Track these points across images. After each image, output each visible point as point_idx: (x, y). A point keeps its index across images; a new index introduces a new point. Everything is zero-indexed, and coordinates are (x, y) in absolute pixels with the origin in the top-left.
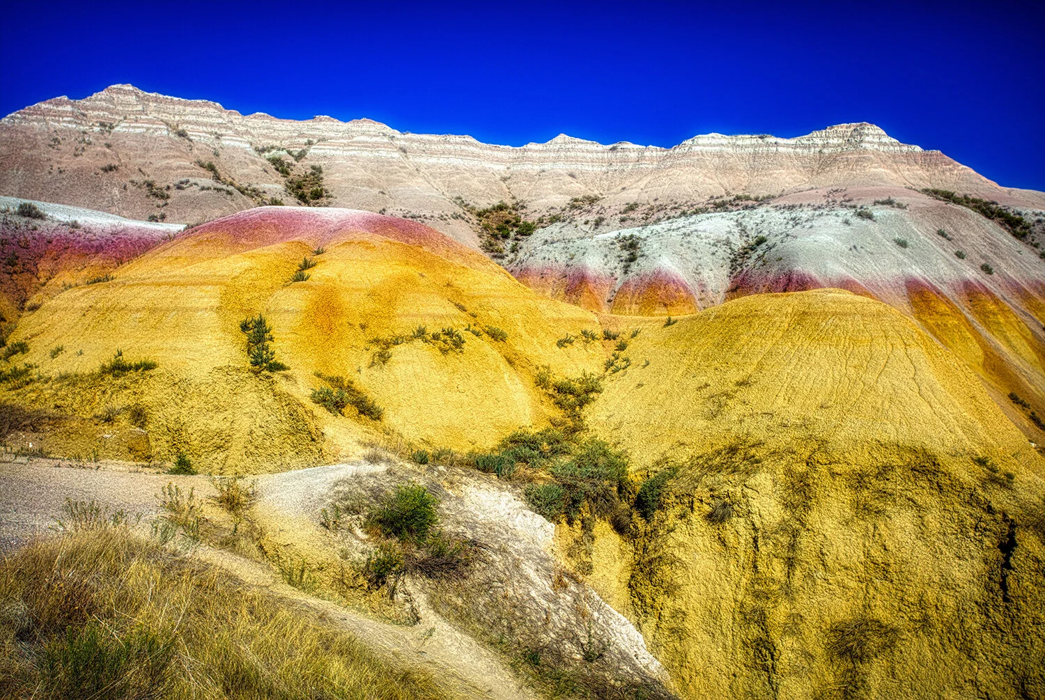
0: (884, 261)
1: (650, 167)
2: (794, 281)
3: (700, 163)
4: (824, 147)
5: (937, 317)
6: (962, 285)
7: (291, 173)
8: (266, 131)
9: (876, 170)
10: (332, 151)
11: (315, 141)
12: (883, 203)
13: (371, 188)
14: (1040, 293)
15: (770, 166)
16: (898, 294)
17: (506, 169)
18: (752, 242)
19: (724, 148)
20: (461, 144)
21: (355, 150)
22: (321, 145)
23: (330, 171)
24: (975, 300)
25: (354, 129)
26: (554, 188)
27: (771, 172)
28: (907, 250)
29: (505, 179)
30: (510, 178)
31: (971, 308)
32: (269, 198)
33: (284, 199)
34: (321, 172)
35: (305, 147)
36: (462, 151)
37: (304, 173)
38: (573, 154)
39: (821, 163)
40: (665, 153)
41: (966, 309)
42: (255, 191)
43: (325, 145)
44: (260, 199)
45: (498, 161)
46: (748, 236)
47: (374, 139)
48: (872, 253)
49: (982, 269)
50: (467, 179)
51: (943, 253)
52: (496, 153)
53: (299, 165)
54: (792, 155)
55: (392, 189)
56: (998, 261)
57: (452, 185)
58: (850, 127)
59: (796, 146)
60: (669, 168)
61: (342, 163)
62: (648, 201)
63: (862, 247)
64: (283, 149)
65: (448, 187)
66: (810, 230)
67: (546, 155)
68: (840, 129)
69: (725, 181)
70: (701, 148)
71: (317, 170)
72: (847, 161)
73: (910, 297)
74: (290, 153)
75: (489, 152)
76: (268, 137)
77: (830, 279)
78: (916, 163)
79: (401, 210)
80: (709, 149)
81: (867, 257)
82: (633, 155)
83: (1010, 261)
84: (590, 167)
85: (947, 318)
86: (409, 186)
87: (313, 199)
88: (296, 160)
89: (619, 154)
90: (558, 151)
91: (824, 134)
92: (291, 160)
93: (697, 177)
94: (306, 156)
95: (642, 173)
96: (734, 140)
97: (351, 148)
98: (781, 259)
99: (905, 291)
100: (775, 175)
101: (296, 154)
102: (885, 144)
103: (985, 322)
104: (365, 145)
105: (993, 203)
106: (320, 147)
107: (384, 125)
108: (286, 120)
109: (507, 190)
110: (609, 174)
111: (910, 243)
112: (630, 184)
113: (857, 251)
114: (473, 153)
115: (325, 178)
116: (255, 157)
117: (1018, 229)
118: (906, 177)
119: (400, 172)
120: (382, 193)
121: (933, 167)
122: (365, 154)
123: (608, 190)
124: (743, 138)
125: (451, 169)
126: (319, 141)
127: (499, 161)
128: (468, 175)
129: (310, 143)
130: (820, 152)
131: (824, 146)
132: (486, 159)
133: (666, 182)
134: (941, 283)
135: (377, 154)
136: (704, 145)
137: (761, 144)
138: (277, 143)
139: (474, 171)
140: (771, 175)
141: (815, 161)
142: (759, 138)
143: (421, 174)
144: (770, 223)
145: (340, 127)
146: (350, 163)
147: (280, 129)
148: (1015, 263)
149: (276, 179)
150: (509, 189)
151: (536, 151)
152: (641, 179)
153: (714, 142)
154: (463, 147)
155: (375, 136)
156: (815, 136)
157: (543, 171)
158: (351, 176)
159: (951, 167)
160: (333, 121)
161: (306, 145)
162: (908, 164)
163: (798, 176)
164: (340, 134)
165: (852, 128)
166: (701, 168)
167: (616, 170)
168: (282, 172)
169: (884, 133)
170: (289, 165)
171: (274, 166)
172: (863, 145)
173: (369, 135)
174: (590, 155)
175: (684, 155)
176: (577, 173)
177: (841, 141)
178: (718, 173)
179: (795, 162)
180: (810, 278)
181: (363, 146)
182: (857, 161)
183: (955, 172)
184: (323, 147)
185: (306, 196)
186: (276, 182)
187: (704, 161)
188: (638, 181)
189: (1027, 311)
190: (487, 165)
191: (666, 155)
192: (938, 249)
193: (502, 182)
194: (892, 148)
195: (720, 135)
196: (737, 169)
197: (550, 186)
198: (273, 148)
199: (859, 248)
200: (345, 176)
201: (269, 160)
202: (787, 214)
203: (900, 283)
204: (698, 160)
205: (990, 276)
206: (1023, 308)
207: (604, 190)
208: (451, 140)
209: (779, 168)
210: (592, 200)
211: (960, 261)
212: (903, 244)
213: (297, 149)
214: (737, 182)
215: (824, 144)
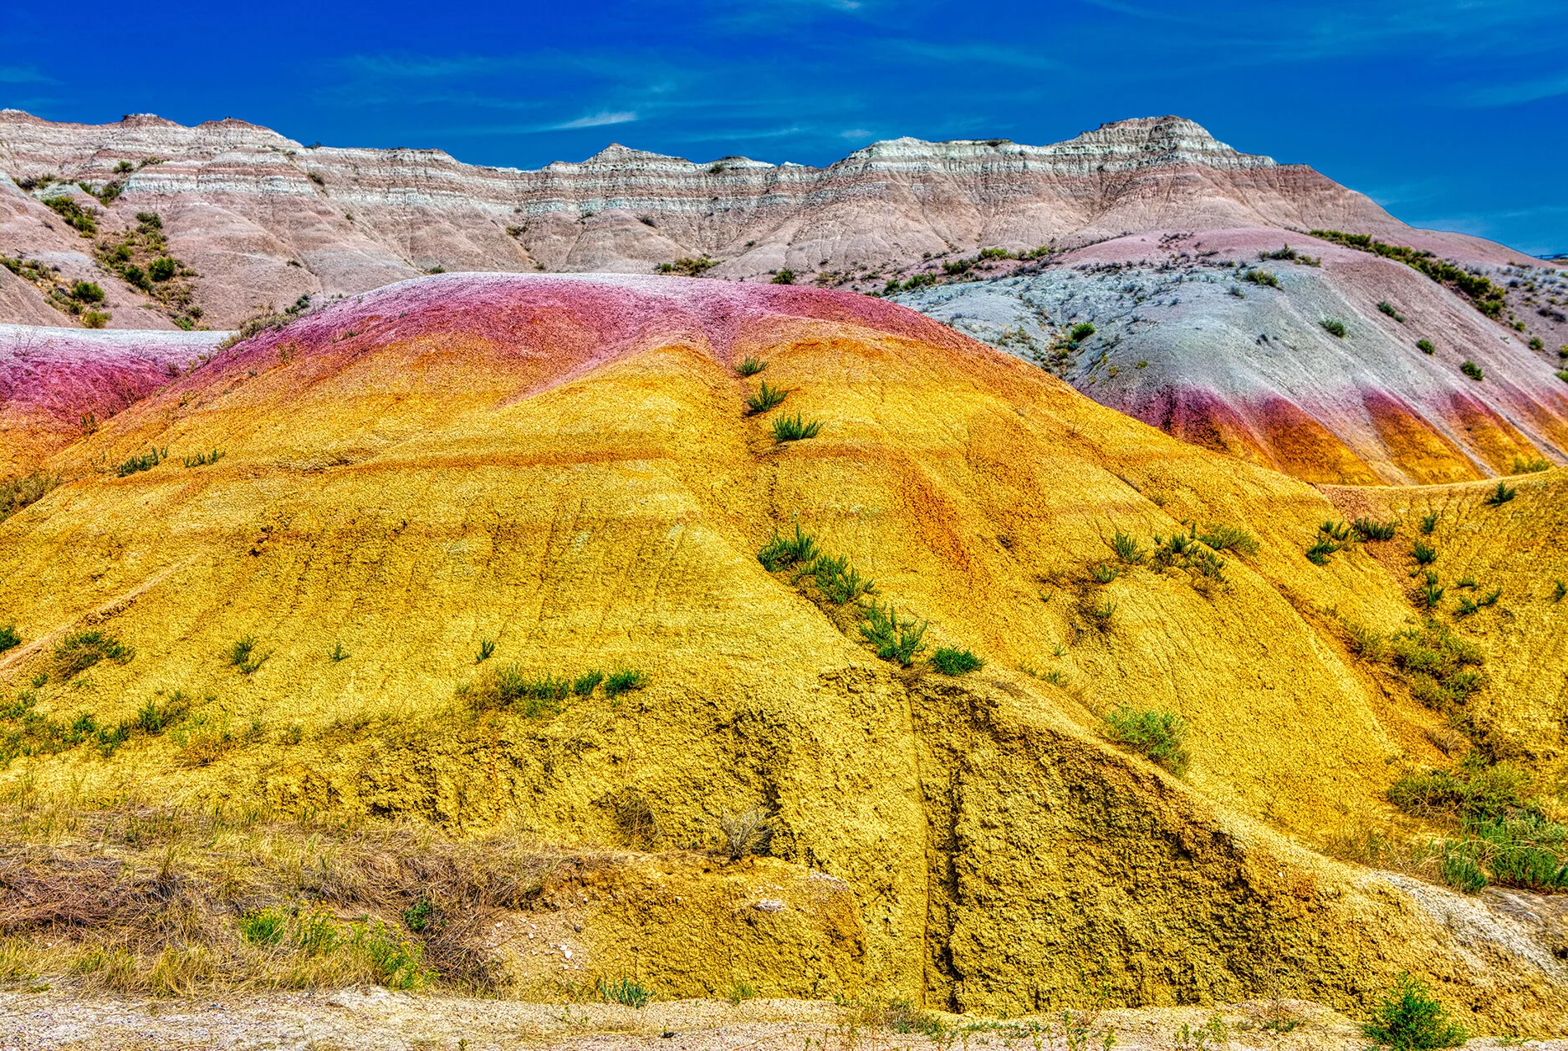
0: (1320, 363)
1: (793, 202)
2: (1183, 405)
3: (890, 193)
4: (1106, 161)
5: (1429, 461)
6: (1448, 402)
7: (99, 228)
8: (28, 146)
9: (1212, 199)
10: (175, 184)
11: (135, 164)
12: (1276, 257)
13: (270, 254)
14: (1559, 410)
15: (1018, 196)
16: (1355, 422)
17: (512, 213)
18: (1065, 335)
19: (930, 164)
20: (426, 165)
21: (221, 180)
22: (150, 171)
23: (179, 224)
24: (1476, 427)
25: (209, 138)
26: (617, 247)
27: (1022, 206)
28: (1346, 340)
29: (516, 233)
30: (524, 230)
31: (1472, 442)
32: (69, 280)
33: (99, 281)
34: (159, 226)
35: (116, 177)
36: (429, 178)
37: (125, 230)
38: (641, 180)
39: (1104, 188)
40: (817, 176)
41: (1465, 444)
42: (36, 267)
43: (158, 172)
44: (51, 284)
45: (497, 198)
46: (1052, 324)
47: (260, 158)
48: (1294, 349)
49: (1465, 372)
50: (448, 233)
51: (1401, 344)
52: (490, 182)
53: (111, 212)
54: (1052, 175)
55: (311, 255)
56: (1485, 358)
57: (419, 245)
58: (1145, 124)
59: (1054, 160)
60: (832, 202)
61: (200, 208)
62: (809, 266)
63: (1275, 338)
64: (71, 182)
65: (412, 249)
66: (1175, 309)
67: (590, 183)
68: (1129, 128)
69: (941, 225)
70: (889, 164)
71: (150, 222)
72: (1157, 184)
73: (1378, 427)
74: (86, 189)
75: (479, 180)
76: (33, 159)
77: (1244, 398)
78: (1271, 185)
79: (340, 296)
80: (902, 165)
81: (1289, 354)
82: (756, 181)
83: (1500, 357)
84: (678, 205)
85: (1446, 462)
86: (344, 250)
87: (156, 279)
88: (105, 203)
89: (728, 179)
90: (611, 176)
91: (1102, 137)
92: (92, 203)
93: (893, 219)
94: (122, 195)
95: (780, 214)
96: (944, 150)
97: (213, 176)
98: (1144, 365)
99: (1367, 417)
100: (1031, 213)
101: (100, 190)
102: (1213, 154)
103: (1500, 466)
104: (242, 170)
105: (1428, 255)
106: (150, 175)
107: (270, 132)
108: (65, 125)
109: (527, 254)
110: (715, 217)
111: (1347, 328)
112: (760, 235)
113: (1269, 344)
114: (451, 182)
115: (172, 238)
116: (22, 198)
117: (1483, 299)
118: (1262, 211)
119: (320, 222)
120: (295, 264)
121: (1303, 193)
122: (243, 188)
123: (718, 247)
124: (960, 146)
125: (412, 213)
126: (145, 164)
127: (500, 197)
128: (446, 225)
129: (125, 169)
130: (1100, 169)
131: (1105, 158)
132: (477, 193)
133: (836, 229)
134: (1414, 399)
135: (269, 188)
136: (892, 160)
137: (994, 156)
138: (54, 170)
139: (456, 218)
140: (1023, 212)
141: (1094, 186)
142: (990, 144)
143: (358, 226)
144: (1087, 297)
145: (179, 137)
146: (217, 207)
147: (54, 141)
148: (1509, 359)
149: (73, 241)
150: (528, 250)
151: (568, 177)
152: (779, 226)
153: (908, 153)
154: (431, 171)
155: (258, 152)
156: (1087, 140)
157: (590, 215)
158: (225, 233)
159: (1332, 192)
160: (166, 125)
161: (116, 171)
162: (1259, 188)
163: (1071, 213)
164: (183, 150)
165: (1150, 126)
166: (896, 201)
167: (727, 210)
168: (81, 228)
169: (1207, 133)
170: (92, 213)
171: (61, 217)
172: (1180, 154)
173: (248, 151)
174: (672, 183)
175: (858, 178)
176: (654, 217)
177: (1133, 149)
178: (927, 212)
179: (1060, 188)
180: (1211, 398)
181: (237, 173)
182: (1173, 184)
183: (1341, 202)
184: (155, 175)
185: (142, 275)
186: (74, 247)
187: (898, 188)
188: (774, 230)
189: (1551, 443)
190: (478, 205)
191: (820, 179)
192: (1390, 336)
193: (511, 238)
194: (1225, 161)
195: (916, 141)
196: (960, 203)
197: (609, 243)
198: (49, 179)
199: (1270, 339)
200: (214, 233)
201: (47, 203)
202: (1111, 280)
203: (1355, 401)
204: (887, 187)
205: (1480, 384)
206: (1544, 438)
207: (709, 248)
208: (406, 158)
209: (1035, 199)
210: (696, 267)
211: (1428, 357)
212: (1336, 331)
213: (100, 181)
214: (964, 227)
215: (1105, 155)
